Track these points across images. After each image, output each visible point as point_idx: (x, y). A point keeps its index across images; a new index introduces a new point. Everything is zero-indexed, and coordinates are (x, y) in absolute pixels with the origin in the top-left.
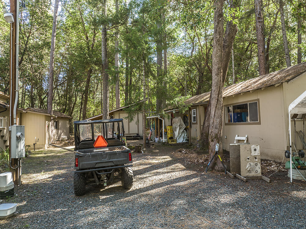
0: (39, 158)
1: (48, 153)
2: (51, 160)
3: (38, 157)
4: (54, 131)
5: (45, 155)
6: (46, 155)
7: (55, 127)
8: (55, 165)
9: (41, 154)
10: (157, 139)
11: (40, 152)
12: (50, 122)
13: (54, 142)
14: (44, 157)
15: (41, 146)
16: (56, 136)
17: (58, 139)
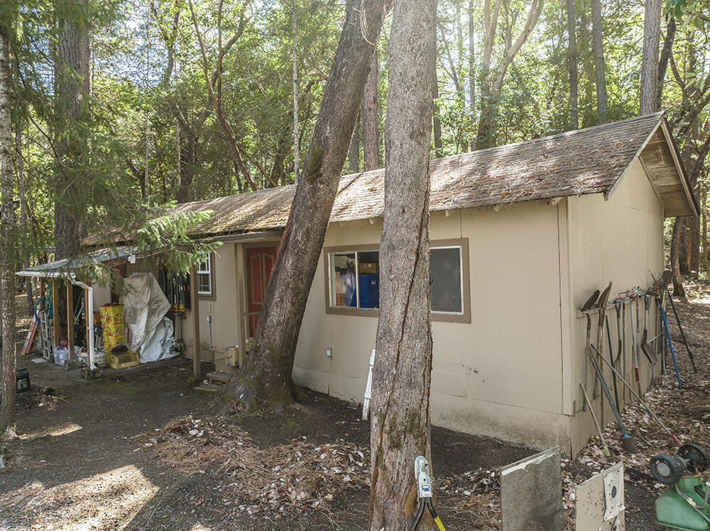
10: (62, 355)
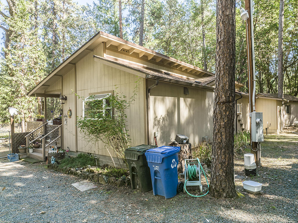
0: (273, 142)
1: (282, 139)
2: (287, 147)
3: (271, 141)
4: (286, 116)
5: (278, 141)
6: (280, 141)
7: (286, 111)
8: (291, 153)
9: (274, 139)
11: (273, 137)
12: (282, 107)
13: (286, 127)
14: (278, 143)
15: (273, 131)
16: (287, 121)
17: (290, 124)
